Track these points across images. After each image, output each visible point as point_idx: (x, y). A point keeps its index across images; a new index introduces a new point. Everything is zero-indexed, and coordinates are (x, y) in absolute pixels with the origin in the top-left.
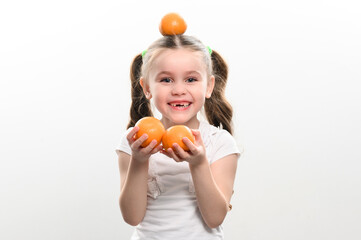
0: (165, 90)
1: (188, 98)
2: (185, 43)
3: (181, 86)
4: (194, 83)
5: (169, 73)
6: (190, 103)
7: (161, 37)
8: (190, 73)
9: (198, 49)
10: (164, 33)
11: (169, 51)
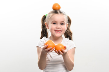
0: (54, 27)
1: (61, 29)
2: (61, 12)
3: (59, 26)
4: (63, 25)
5: (55, 21)
6: (61, 31)
7: (53, 10)
8: (62, 22)
9: (64, 15)
10: (54, 9)
11: (56, 15)
